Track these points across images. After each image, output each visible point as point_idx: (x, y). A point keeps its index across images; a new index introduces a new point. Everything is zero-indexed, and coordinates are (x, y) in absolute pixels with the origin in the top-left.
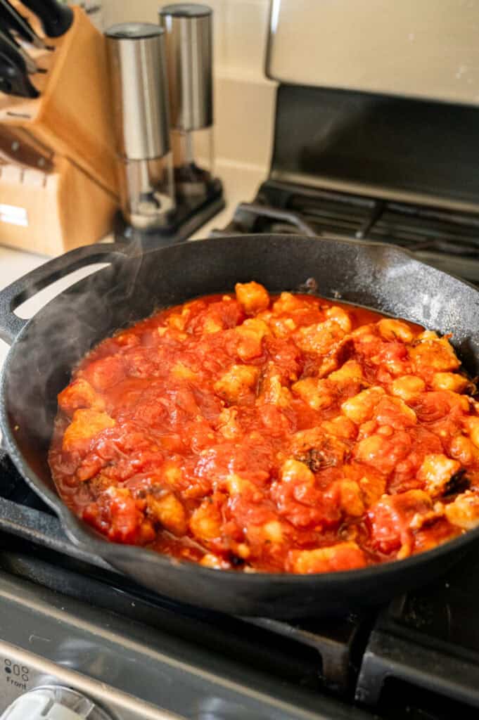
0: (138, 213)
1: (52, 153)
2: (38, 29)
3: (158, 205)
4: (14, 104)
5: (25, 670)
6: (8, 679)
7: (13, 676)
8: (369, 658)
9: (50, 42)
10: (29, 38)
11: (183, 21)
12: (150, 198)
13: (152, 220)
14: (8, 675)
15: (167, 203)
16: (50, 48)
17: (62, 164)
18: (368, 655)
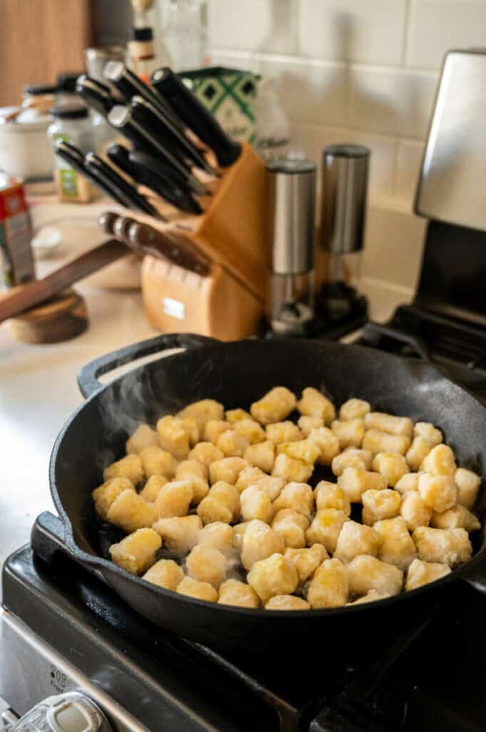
0: (279, 320)
1: (210, 261)
2: (212, 160)
3: (298, 314)
4: (182, 217)
5: (64, 677)
6: (52, 682)
7: (55, 680)
8: (314, 726)
9: (221, 171)
10: (202, 165)
11: (342, 161)
12: (292, 308)
13: (290, 327)
14: (52, 679)
15: (306, 313)
16: (219, 176)
17: (217, 270)
18: (314, 724)
